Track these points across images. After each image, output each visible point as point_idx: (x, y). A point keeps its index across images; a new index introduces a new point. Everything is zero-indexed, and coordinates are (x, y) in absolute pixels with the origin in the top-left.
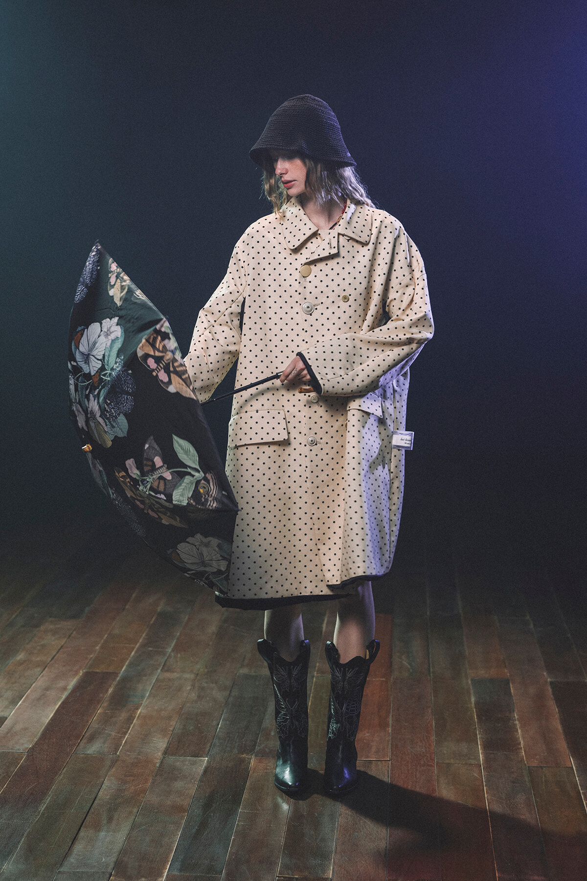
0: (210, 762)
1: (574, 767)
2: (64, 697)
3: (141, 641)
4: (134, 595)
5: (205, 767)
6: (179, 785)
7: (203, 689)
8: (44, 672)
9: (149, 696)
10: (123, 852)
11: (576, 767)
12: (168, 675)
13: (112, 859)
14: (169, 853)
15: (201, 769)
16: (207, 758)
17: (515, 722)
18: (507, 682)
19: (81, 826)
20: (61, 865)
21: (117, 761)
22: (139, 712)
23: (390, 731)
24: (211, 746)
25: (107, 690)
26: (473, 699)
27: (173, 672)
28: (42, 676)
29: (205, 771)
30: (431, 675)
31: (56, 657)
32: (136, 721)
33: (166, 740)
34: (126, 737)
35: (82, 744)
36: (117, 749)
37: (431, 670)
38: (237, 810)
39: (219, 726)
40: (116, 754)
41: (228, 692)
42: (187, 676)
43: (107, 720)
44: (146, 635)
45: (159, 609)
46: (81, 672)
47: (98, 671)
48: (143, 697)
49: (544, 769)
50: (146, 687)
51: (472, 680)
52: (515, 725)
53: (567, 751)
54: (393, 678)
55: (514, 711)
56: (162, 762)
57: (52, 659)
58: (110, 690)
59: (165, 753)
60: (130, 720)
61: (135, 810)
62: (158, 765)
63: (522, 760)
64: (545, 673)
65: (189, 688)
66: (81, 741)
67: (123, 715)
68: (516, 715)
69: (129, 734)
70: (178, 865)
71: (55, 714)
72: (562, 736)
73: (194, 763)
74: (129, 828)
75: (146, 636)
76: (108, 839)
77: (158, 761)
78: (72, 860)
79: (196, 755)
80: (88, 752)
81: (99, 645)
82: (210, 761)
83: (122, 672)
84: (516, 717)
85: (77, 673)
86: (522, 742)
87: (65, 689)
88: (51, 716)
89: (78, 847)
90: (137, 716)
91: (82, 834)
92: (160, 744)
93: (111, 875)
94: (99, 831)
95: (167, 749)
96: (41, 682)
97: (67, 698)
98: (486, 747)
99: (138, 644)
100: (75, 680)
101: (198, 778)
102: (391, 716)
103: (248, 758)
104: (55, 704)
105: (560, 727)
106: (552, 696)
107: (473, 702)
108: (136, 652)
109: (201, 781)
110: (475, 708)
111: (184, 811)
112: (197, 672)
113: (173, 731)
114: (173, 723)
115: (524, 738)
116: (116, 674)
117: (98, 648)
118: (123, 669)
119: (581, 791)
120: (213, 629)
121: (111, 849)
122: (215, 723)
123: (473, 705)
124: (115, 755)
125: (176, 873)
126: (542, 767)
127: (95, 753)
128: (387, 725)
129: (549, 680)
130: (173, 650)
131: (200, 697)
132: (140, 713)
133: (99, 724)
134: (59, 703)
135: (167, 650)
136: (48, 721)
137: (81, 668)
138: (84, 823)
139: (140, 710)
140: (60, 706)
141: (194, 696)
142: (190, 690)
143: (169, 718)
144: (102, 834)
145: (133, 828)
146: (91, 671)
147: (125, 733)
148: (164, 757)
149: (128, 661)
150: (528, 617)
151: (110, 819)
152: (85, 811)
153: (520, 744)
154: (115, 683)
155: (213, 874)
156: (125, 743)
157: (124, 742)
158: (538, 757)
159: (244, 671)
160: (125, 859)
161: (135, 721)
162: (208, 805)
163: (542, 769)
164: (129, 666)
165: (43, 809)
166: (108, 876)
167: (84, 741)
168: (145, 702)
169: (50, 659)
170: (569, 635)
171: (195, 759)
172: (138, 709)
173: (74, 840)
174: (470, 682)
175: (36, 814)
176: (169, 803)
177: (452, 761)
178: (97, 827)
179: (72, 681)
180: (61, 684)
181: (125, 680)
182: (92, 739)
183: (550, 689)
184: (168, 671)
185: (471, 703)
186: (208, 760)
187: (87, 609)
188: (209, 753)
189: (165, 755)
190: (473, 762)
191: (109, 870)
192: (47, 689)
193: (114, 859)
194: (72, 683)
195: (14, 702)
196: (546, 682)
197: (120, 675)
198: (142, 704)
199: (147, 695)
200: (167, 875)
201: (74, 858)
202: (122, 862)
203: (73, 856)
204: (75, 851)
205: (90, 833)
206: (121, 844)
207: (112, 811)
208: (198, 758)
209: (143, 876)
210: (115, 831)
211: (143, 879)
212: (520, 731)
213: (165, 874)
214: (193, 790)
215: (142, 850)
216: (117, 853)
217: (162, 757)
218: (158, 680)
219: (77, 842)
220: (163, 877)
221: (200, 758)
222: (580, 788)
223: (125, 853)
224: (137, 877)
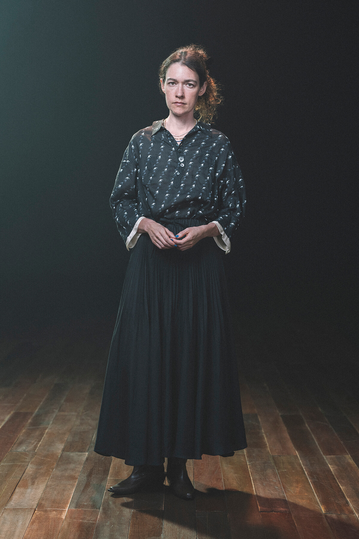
1: (298, 456)
2: (3, 424)
3: (45, 397)
5: (87, 457)
6: (72, 466)
7: (83, 419)
9: (52, 423)
10: (42, 499)
12: (62, 413)
13: (36, 502)
14: (69, 499)
15: (84, 458)
16: (87, 453)
18: (256, 415)
19: (16, 486)
20: (6, 505)
21: (35, 454)
22: (46, 431)
24: (89, 447)
25: (28, 420)
27: (65, 412)
29: (87, 459)
32: (46, 435)
33: (64, 444)
34: (40, 443)
35: (15, 447)
36: (35, 449)
38: (106, 478)
39: (93, 437)
42: (74, 413)
43: (28, 434)
45: (55, 382)
46: (12, 412)
47: (22, 412)
48: (48, 424)
49: (281, 457)
50: (50, 419)
52: (263, 436)
53: (294, 448)
55: (261, 429)
56: (61, 455)
58: (29, 421)
59: (63, 450)
60: (42, 435)
61: (48, 478)
62: (59, 456)
63: (268, 452)
64: (277, 411)
66: (14, 445)
67: (38, 433)
69: (42, 441)
70: (74, 505)
72: (290, 441)
73: (81, 455)
74: (44, 487)
75: (48, 395)
76: (32, 493)
78: (11, 503)
80: (18, 451)
81: (22, 399)
82: (89, 454)
83: (35, 412)
84: (263, 432)
85: (10, 412)
87: (3, 420)
89: (15, 497)
90: (46, 433)
91: (17, 490)
92: (60, 446)
93: (35, 510)
94: (27, 489)
97: (5, 425)
99: (44, 399)
100: (9, 416)
101: (83, 462)
105: (288, 437)
108: (43, 403)
109: (85, 463)
111: (76, 479)
112: (79, 412)
113: (67, 440)
114: (67, 436)
115: (268, 442)
116: (32, 413)
119: (303, 467)
120: (86, 391)
121: (34, 498)
122: (91, 436)
124: (34, 452)
125: (74, 509)
126: (280, 456)
127: (22, 451)
129: (280, 414)
130: (64, 401)
131: (81, 424)
133: (24, 437)
135: (61, 401)
137: (11, 410)
138: (18, 485)
140: (1, 428)
141: (78, 422)
142: (76, 420)
143: (65, 434)
144: (29, 490)
145: (47, 486)
146: (17, 412)
147: (39, 441)
148: (62, 453)
149: (39, 407)
150: (265, 385)
151: (33, 483)
152: (19, 479)
153: (266, 444)
154: (32, 417)
155: (95, 509)
157: (39, 445)
158: (277, 451)
160: (43, 502)
161: (44, 435)
162: (90, 475)
163: (280, 457)
164: (40, 409)
166: (33, 510)
167: (15, 445)
168: (50, 426)
171: (80, 453)
172: (46, 429)
173: (12, 494)
176: (67, 475)
178: (25, 486)
180: (1, 418)
181: (38, 416)
182: (20, 443)
183: (281, 418)
184: (62, 411)
186: (88, 454)
187: (14, 382)
188: (88, 450)
189: (63, 451)
191: (34, 507)
193: (37, 503)
194: (7, 418)
196: (278, 415)
197: (35, 414)
198: (48, 427)
200: (68, 510)
201: (13, 502)
202: (41, 504)
203: (13, 501)
204: (13, 499)
205: (22, 489)
206: (40, 495)
207: (34, 479)
208: (82, 453)
209: (54, 510)
210: (36, 489)
211: (54, 512)
212: (266, 438)
213: (67, 509)
214: (80, 468)
215: (53, 498)
216: (38, 500)
217: (61, 453)
218: (56, 416)
219: (14, 495)
220: (66, 511)
221: (84, 453)
222: (302, 466)
223: (43, 500)
224: (51, 511)
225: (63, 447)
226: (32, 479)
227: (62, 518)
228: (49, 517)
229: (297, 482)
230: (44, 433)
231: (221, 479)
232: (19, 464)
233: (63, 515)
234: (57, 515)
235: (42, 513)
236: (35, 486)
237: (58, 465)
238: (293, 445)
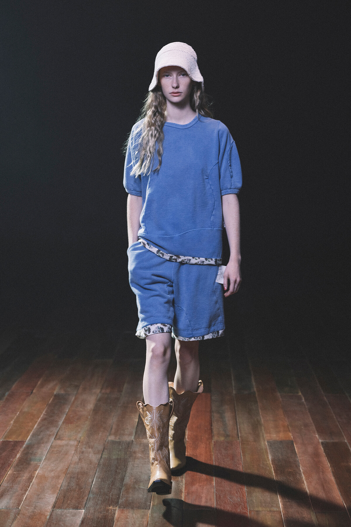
0: (86, 513)
3: (42, 416)
4: (39, 383)
5: (83, 518)
7: (82, 453)
9: (45, 459)
12: (59, 442)
15: (79, 520)
16: (84, 510)
17: (301, 475)
18: (292, 443)
21: (19, 514)
24: (87, 500)
25: (16, 455)
26: (270, 457)
27: (63, 440)
29: (83, 522)
30: (240, 438)
34: (27, 493)
36: (19, 505)
37: (239, 435)
39: (94, 482)
40: (18, 508)
41: (100, 455)
42: (72, 443)
43: (14, 480)
45: (55, 392)
47: (11, 440)
48: (40, 460)
50: (43, 452)
51: (268, 442)
54: (214, 442)
55: (299, 466)
56: (51, 515)
58: (18, 456)
59: (54, 506)
60: (30, 479)
62: (48, 517)
64: (317, 436)
65: (73, 452)
67: (26, 475)
73: (75, 515)
75: (45, 412)
77: (49, 514)
79: (77, 508)
81: (13, 420)
83: (27, 440)
84: (302, 471)
92: (51, 499)
95: (55, 503)
99: (40, 419)
103: (114, 510)
107: (271, 460)
108: (38, 425)
112: (79, 440)
113: (60, 487)
114: (61, 481)
116: (23, 442)
117: (12, 422)
120: (90, 406)
122: (90, 480)
124: (17, 510)
127: (3, 508)
129: (320, 441)
130: (63, 423)
131: (80, 459)
132: (37, 474)
133: (8, 483)
135: (59, 422)
139: (38, 471)
142: (74, 454)
143: (58, 477)
146: (5, 440)
148: (53, 511)
149: (32, 432)
150: (300, 394)
154: (22, 449)
156: (26, 498)
159: (111, 438)
161: (33, 480)
164: (33, 435)
168: (42, 464)
171: (75, 511)
172: (36, 470)
174: (266, 443)
177: (260, 509)
181: (29, 447)
182: (2, 495)
183: (322, 447)
184: (59, 439)
185: (269, 461)
186: (84, 513)
188: (85, 505)
189: (54, 508)
190: (275, 509)
196: (319, 443)
197: (26, 443)
198: (39, 466)
208: (77, 511)
217: (51, 510)
218: (51, 446)
221: (79, 511)
225: (54, 500)
230: (34, 476)
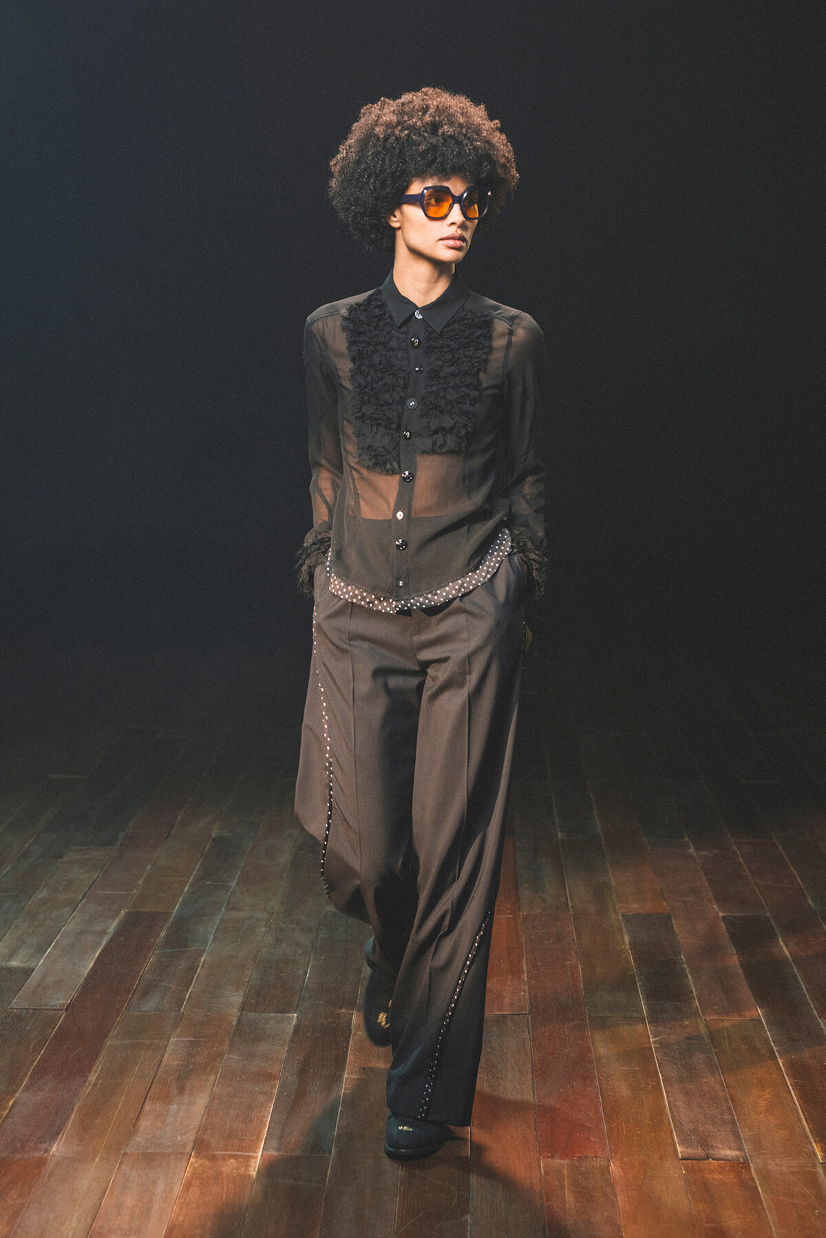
0: (301, 1019)
1: (763, 1020)
2: (104, 943)
3: (194, 873)
4: (179, 818)
5: (295, 1025)
6: (263, 1047)
7: (281, 930)
8: (74, 913)
9: (213, 940)
10: (203, 1128)
11: (765, 1019)
12: (234, 914)
13: (191, 1137)
14: (262, 1130)
15: (290, 1028)
16: (296, 1015)
17: (683, 966)
18: (668, 918)
19: (146, 1097)
20: (126, 1145)
21: (181, 1018)
22: (202, 960)
23: (526, 979)
24: (299, 1000)
25: (159, 934)
26: (627, 939)
27: (240, 910)
28: (73, 918)
29: (296, 1030)
30: (571, 910)
31: (87, 895)
32: (201, 969)
33: (242, 993)
34: (190, 990)
35: (134, 1001)
36: (179, 1006)
37: (570, 904)
38: (341, 1076)
39: (308, 975)
40: (179, 1010)
41: (315, 934)
42: (258, 915)
43: (163, 969)
44: (201, 866)
45: (213, 835)
46: (123, 911)
47: (144, 910)
48: (206, 942)
49: (726, 1022)
50: (209, 930)
51: (622, 915)
52: (683, 969)
53: (753, 1001)
54: (523, 915)
55: (680, 953)
56: (239, 1020)
57: (83, 897)
58: (163, 934)
59: (242, 1009)
60: (193, 969)
61: (212, 1078)
62: (234, 1024)
63: (696, 1013)
64: (715, 906)
65: (263, 930)
66: (133, 995)
67: (183, 964)
68: (683, 958)
69: (194, 986)
70: (274, 1143)
71: (95, 963)
72: (745, 983)
73: (282, 1021)
74: (207, 1099)
76: (181, 1114)
77: (235, 1019)
78: (138, 1139)
79: (283, 1011)
80: (144, 1009)
81: (142, 879)
82: (300, 1017)
83: (175, 911)
84: (684, 960)
85: (117, 913)
86: (694, 990)
87: (104, 932)
88: (91, 966)
89: (145, 1123)
90: (201, 964)
91: (147, 1108)
92: (234, 999)
94: (169, 1104)
95: (244, 1004)
96: (72, 925)
97: (109, 944)
98: (648, 997)
99: (192, 877)
100: (116, 922)
101: (288, 1037)
102: (524, 960)
103: (348, 1014)
104: (94, 952)
105: (740, 972)
106: (726, 934)
107: (627, 943)
108: (189, 888)
109: (292, 1041)
110: (631, 949)
111: (275, 1079)
112: (271, 911)
113: (248, 982)
114: (248, 973)
115: (696, 985)
116: (167, 915)
117: (140, 882)
118: (176, 908)
119: (775, 1049)
120: (285, 858)
121: (187, 1126)
122: (301, 972)
123: (628, 946)
124: (178, 1013)
125: (273, 1152)
127: (152, 1009)
128: (520, 972)
129: (720, 914)
130: (238, 884)
131: (278, 941)
132: (204, 961)
133: (152, 974)
134: (100, 951)
135: (230, 884)
136: (87, 972)
137: (121, 908)
138: (148, 1096)
139: (203, 958)
140: (100, 954)
141: (270, 939)
142: (265, 932)
143: (243, 966)
144: (174, 1107)
145: (212, 1097)
146: (134, 910)
147: (189, 986)
148: (241, 1014)
149: (181, 898)
150: (687, 839)
151: (182, 1090)
152: (149, 1079)
153: (691, 992)
154: (167, 925)
155: (320, 1153)
156: (189, 996)
157: (187, 996)
158: (715, 1008)
160: (207, 1137)
161: (198, 970)
162: (303, 1072)
163: (723, 1022)
164: (184, 903)
165: (94, 1079)
166: (187, 1157)
167: (137, 996)
168: (209, 948)
169: (81, 897)
170: (741, 860)
171: (278, 1015)
172: (201, 956)
173: (139, 1115)
174: (621, 918)
175: (86, 1085)
176: (254, 1068)
177: (608, 1014)
178: (166, 1099)
179: (113, 923)
180: (99, 927)
181: (181, 921)
182: (147, 992)
183: (722, 925)
184: (234, 909)
185: (624, 944)
186: (297, 1018)
187: (121, 836)
188: (298, 1007)
189: (242, 1011)
190: (635, 1015)
191: (188, 1149)
192: (81, 933)
193: (193, 1138)
194: (113, 926)
195: (41, 949)
196: (718, 916)
197: (173, 915)
198: (205, 950)
199: (211, 939)
200: (262, 1155)
201: (140, 1137)
202: (203, 1141)
203: (140, 1134)
204: (142, 1129)
205: (158, 1106)
206: (199, 1119)
207: (183, 1078)
208: (284, 1014)
209: (232, 1157)
210: (188, 1104)
211: (232, 1161)
212: (689, 977)
213: (260, 1154)
214: (283, 1053)
215: (227, 1127)
216: (196, 1130)
217: (238, 1014)
218: (222, 921)
219: (142, 1118)
220: (257, 1157)
221: (287, 1015)
222: (773, 1045)
223: (206, 1129)
224: (224, 1158)
225: (240, 1000)
226: (180, 1079)
227: (250, 1176)
228: (221, 1172)
229: (762, 1085)
230: (198, 966)
231: (592, 1079)
232: (148, 1042)
233: (252, 1169)
234: (238, 1169)
235: (207, 1163)
236: (186, 1099)
237: (232, 1043)
238: (750, 993)
